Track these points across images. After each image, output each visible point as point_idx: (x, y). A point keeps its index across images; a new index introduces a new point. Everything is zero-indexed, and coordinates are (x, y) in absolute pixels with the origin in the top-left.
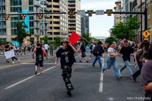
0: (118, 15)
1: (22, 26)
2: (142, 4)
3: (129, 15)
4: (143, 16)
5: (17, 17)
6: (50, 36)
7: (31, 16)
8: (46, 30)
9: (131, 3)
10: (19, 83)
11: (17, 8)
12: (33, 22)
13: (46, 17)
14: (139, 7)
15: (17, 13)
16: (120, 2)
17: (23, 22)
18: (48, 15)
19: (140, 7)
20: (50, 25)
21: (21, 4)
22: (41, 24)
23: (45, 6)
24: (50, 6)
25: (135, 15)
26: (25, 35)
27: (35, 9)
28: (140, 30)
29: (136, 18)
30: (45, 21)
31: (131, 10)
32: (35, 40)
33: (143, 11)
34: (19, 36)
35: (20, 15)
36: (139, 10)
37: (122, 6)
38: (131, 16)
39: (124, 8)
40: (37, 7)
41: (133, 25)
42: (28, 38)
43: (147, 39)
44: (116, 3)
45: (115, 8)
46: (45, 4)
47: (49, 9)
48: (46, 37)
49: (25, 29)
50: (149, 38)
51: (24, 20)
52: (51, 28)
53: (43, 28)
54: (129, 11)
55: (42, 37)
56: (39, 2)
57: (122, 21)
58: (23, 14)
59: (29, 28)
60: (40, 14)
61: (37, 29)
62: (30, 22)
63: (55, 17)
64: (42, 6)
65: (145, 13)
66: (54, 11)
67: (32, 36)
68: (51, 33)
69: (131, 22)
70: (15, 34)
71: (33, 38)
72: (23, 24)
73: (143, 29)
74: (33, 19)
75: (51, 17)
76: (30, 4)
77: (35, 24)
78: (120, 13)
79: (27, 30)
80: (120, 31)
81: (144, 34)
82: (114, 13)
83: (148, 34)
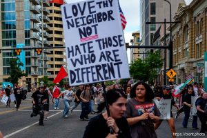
0: (136, 50)
1: (16, 64)
2: (166, 36)
3: (149, 50)
4: (168, 51)
5: (11, 53)
6: (50, 76)
7: (28, 51)
8: (45, 69)
9: (152, 35)
10: (13, 134)
11: (11, 41)
12: (29, 58)
13: (46, 53)
14: (162, 40)
15: (10, 47)
16: (139, 34)
17: (18, 59)
18: (49, 50)
19: (164, 39)
20: (51, 63)
21: (15, 37)
22: (40, 61)
23: (45, 39)
24: (51, 39)
25: (157, 50)
26: (20, 75)
27: (32, 42)
28: (163, 69)
29: (158, 54)
30: (45, 57)
31: (151, 44)
32: (33, 81)
33: (168, 45)
34: (12, 76)
35: (14, 50)
36: (162, 44)
37: (141, 38)
38: (152, 51)
39: (144, 41)
40: (35, 39)
41: (155, 63)
42: (24, 78)
43: (173, 80)
44: (134, 35)
45: (132, 41)
46: (45, 37)
47: (49, 43)
48: (46, 77)
49: (21, 67)
50: (175, 79)
51: (19, 57)
52: (52, 66)
53: (42, 66)
54: (150, 45)
55: (40, 77)
56: (38, 34)
57: (141, 57)
58: (18, 49)
59: (25, 66)
60: (39, 48)
61: (35, 67)
62: (26, 59)
63: (57, 53)
64: (41, 39)
65: (170, 47)
66: (56, 45)
67: (29, 76)
68: (52, 73)
69: (152, 59)
70: (8, 73)
71: (30, 79)
72: (18, 62)
73: (167, 68)
74: (29, 55)
75: (52, 53)
76: (26, 37)
77: (32, 61)
78: (139, 47)
79: (23, 69)
80: (138, 70)
81: (168, 74)
82: (130, 47)
83: (174, 74)
